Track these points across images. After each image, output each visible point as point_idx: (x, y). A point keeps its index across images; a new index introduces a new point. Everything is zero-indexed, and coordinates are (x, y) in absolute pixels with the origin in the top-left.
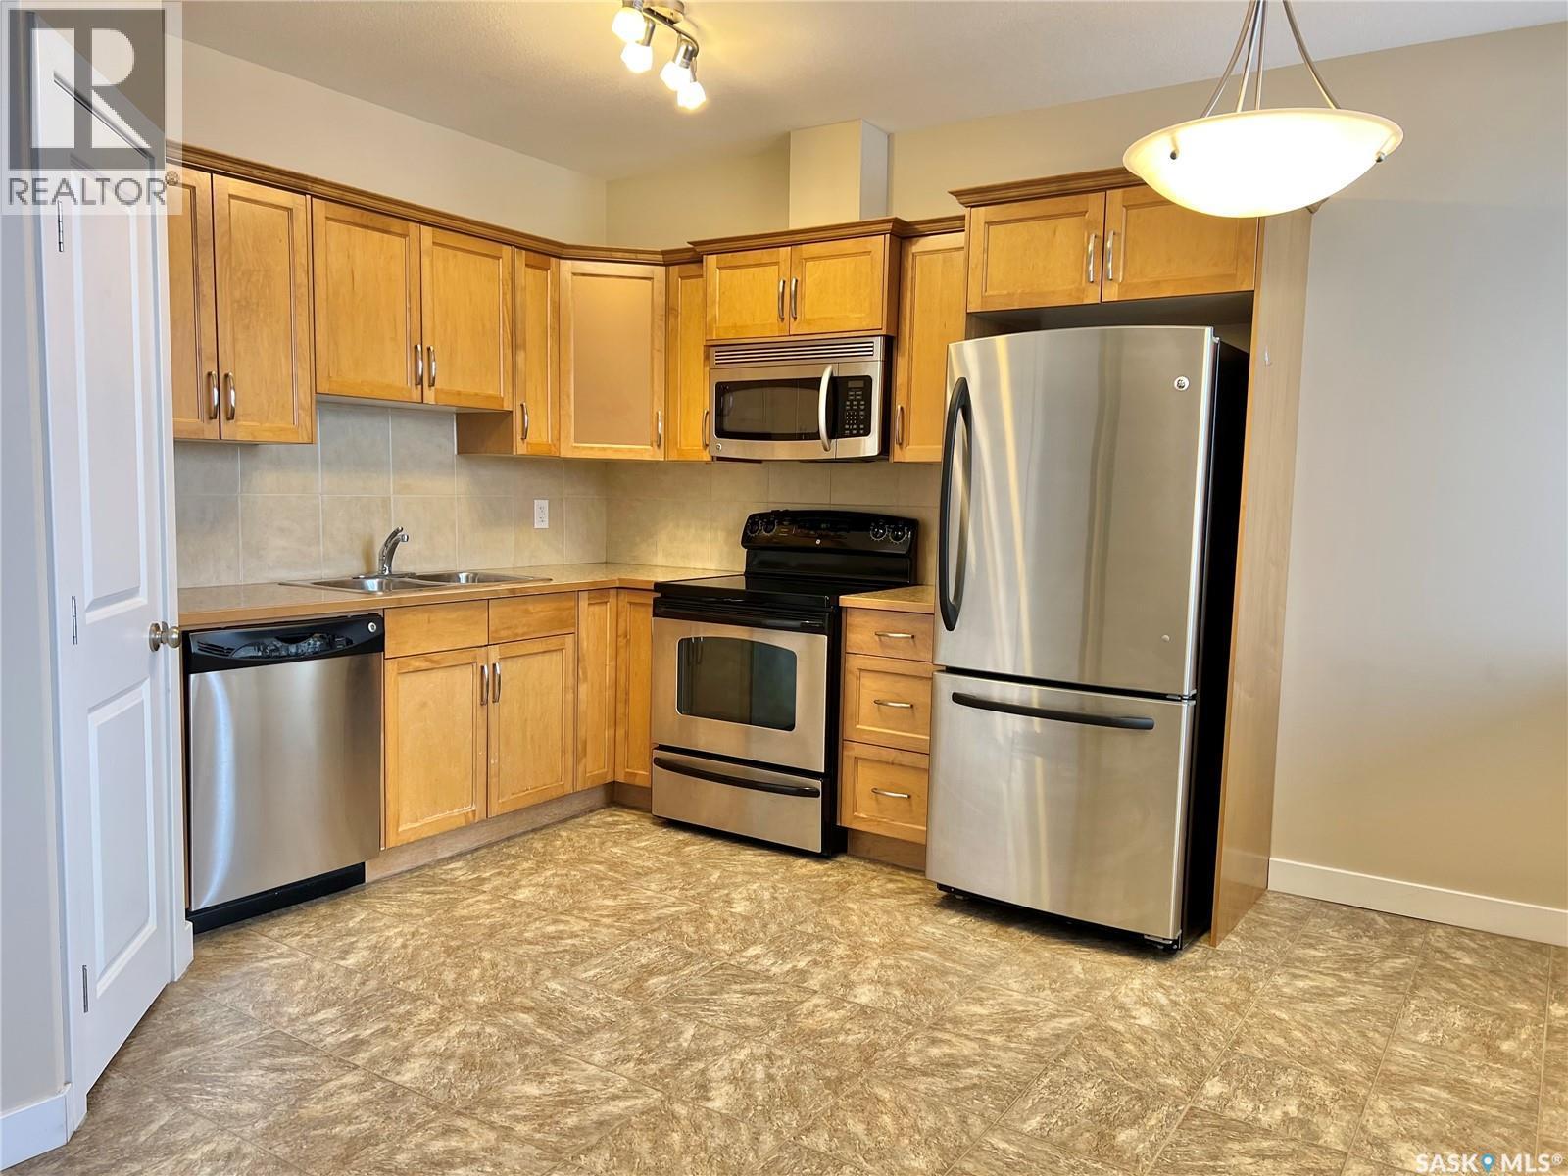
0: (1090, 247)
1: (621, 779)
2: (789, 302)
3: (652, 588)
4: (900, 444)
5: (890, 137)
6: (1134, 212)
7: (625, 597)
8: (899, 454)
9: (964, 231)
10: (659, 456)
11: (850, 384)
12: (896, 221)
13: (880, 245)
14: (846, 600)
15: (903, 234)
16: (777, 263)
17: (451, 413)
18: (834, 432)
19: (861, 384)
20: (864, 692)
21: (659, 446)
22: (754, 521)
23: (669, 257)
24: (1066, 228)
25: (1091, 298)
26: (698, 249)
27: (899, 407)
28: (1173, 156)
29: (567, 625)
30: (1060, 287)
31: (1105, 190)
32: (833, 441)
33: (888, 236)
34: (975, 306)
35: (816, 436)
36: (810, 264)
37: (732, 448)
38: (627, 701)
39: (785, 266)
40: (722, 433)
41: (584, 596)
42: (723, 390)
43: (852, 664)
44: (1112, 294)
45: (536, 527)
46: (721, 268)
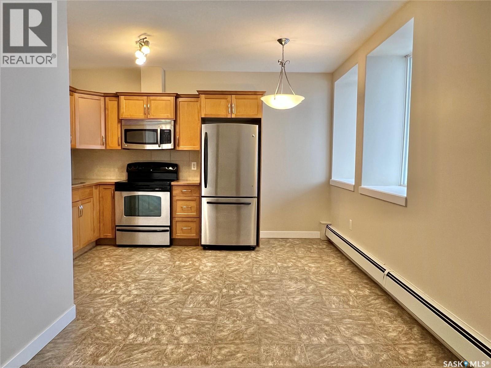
0: (229, 106)
1: (102, 237)
2: (147, 111)
3: (114, 184)
4: (178, 146)
5: (165, 71)
6: (237, 100)
7: (102, 187)
8: (177, 149)
9: (199, 98)
10: (103, 148)
11: (165, 131)
12: (177, 94)
13: (172, 99)
14: (173, 183)
15: (177, 96)
16: (143, 100)
18: (162, 142)
19: (168, 131)
20: (179, 205)
21: (103, 145)
22: (129, 166)
23: (106, 95)
24: (223, 102)
25: (229, 117)
26: (118, 94)
27: (178, 137)
28: (275, 99)
29: (91, 195)
30: (222, 114)
31: (231, 95)
32: (161, 145)
33: (174, 97)
34: (203, 116)
35: (157, 143)
36: (152, 101)
37: (126, 146)
38: (103, 216)
39: (145, 101)
40: (126, 142)
41: (94, 187)
42: (126, 131)
43: (175, 199)
44: (233, 116)
46: (125, 100)
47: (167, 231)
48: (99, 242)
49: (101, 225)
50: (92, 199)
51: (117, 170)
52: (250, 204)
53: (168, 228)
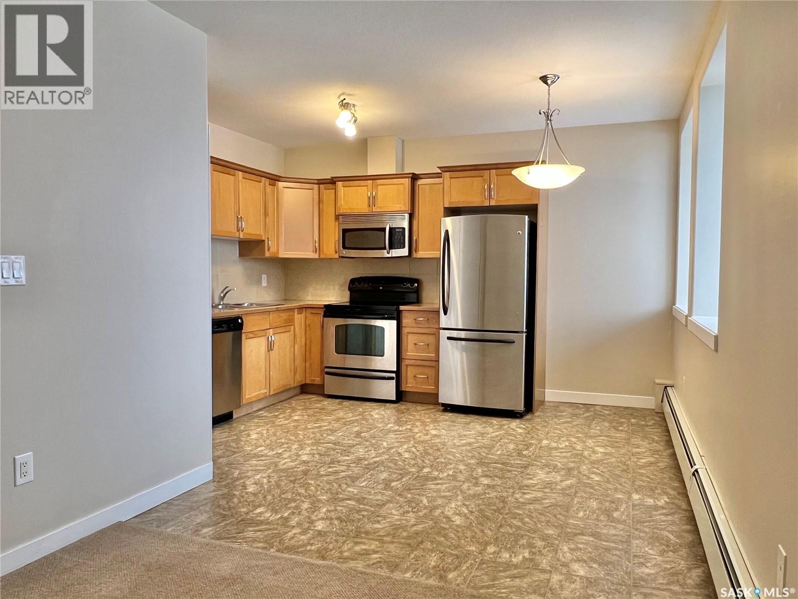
0: (486, 187)
1: (308, 382)
2: (372, 201)
3: (323, 307)
4: (416, 251)
5: (403, 141)
6: (498, 177)
7: (309, 311)
8: (415, 255)
9: (441, 177)
10: (316, 256)
11: (397, 230)
12: (413, 174)
13: (407, 182)
14: (402, 308)
15: (415, 178)
16: (367, 186)
17: (236, 241)
18: (392, 247)
19: (401, 230)
20: (410, 341)
21: (316, 252)
22: (353, 281)
23: (320, 181)
24: (477, 181)
25: (486, 204)
26: (334, 179)
27: (415, 238)
29: (290, 322)
30: (476, 200)
31: (489, 169)
32: (391, 250)
33: (410, 179)
34: (446, 206)
35: (385, 248)
36: (379, 187)
37: (346, 253)
38: (310, 353)
39: (370, 187)
40: (344, 247)
41: (296, 310)
42: (345, 231)
43: (405, 331)
44: (493, 203)
45: (263, 285)
46: (344, 187)
47: (392, 378)
48: (305, 389)
49: (308, 365)
50: (292, 327)
51: (337, 287)
52: (514, 342)
53: (394, 375)
